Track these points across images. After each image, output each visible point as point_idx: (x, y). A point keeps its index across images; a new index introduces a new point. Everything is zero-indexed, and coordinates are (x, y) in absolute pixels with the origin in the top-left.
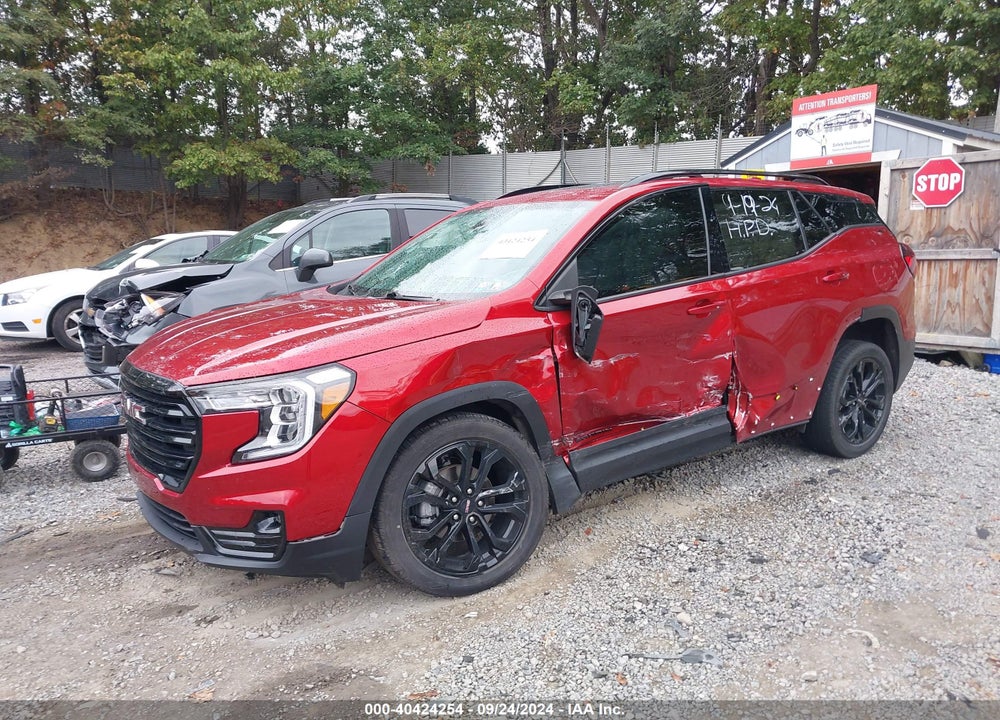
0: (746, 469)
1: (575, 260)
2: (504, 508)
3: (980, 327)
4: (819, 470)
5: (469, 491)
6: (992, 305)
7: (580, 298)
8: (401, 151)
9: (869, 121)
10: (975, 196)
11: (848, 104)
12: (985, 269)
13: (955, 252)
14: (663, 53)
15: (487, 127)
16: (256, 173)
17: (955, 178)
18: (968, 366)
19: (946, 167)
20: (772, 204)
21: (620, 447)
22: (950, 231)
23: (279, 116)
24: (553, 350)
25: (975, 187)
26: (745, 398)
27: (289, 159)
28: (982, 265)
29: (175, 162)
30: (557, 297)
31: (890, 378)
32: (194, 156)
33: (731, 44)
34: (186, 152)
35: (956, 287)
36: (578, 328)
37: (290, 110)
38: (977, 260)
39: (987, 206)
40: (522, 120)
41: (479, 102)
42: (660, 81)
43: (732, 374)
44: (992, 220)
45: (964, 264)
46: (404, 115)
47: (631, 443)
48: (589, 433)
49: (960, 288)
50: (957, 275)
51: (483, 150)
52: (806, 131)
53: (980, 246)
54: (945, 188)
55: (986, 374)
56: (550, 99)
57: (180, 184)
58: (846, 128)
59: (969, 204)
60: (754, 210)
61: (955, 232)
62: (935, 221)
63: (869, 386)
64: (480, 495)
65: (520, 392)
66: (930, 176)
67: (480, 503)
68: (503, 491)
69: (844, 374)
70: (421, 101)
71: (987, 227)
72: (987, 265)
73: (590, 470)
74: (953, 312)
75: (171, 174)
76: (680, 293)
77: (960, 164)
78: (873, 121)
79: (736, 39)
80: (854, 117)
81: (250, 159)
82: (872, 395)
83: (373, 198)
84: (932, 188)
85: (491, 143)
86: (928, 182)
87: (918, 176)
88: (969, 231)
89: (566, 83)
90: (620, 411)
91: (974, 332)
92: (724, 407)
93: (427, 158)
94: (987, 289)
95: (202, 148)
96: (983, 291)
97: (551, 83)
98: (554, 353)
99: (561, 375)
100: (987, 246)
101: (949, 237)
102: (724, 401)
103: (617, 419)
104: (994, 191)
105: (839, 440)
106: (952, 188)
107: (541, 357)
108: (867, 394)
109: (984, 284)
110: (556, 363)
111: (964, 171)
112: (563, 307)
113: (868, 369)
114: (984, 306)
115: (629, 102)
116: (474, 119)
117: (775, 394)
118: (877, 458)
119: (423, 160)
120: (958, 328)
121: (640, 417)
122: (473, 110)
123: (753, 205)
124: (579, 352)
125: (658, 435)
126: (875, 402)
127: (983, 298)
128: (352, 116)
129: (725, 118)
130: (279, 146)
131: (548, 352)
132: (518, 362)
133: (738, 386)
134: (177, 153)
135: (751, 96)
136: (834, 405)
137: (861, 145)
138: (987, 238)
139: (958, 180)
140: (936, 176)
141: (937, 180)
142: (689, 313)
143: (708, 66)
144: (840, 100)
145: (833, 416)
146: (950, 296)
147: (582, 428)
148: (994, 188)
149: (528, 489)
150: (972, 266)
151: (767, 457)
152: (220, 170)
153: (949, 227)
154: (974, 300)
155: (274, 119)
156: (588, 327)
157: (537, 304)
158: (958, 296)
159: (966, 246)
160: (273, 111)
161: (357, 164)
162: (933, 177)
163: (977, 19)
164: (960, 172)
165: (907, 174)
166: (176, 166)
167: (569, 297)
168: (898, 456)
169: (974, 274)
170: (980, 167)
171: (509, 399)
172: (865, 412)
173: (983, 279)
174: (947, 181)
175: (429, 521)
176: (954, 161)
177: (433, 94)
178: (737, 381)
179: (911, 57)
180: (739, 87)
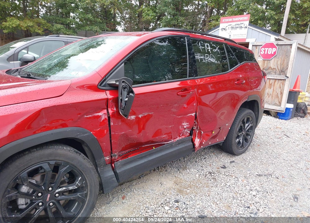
0: (197, 160)
1: (123, 64)
2: (72, 197)
3: (277, 103)
4: (226, 161)
5: (50, 189)
6: (282, 96)
7: (123, 84)
8: (87, 28)
9: (246, 27)
10: (280, 57)
11: (240, 21)
12: (281, 83)
13: (272, 76)
14: (177, 4)
15: (119, 24)
16: (34, 30)
17: (274, 50)
18: (272, 116)
19: (271, 45)
20: (217, 49)
21: (142, 158)
22: (271, 69)
23: (46, 12)
24: (108, 110)
25: (280, 54)
26: (200, 133)
27: (47, 27)
28: (280, 81)
29: (3, 23)
30: (111, 82)
31: (255, 124)
32: (11, 22)
33: (199, 4)
34: (8, 20)
35: (270, 89)
36: (121, 100)
37: (50, 10)
38: (279, 79)
39: (284, 61)
40: (130, 22)
41: (117, 15)
42: (176, 13)
43: (195, 123)
44: (285, 66)
45: (274, 80)
46: (90, 16)
47: (147, 155)
48: (127, 151)
49: (272, 88)
50: (271, 84)
51: (117, 31)
52: (224, 29)
53: (280, 75)
54: (270, 53)
55: (278, 119)
56: (140, 15)
57: (5, 31)
58: (238, 29)
59: (278, 59)
60: (210, 50)
61: (272, 69)
62: (265, 65)
63: (247, 127)
64: (57, 191)
65: (86, 133)
66: (265, 49)
67: (57, 195)
68: (71, 188)
69: (239, 123)
70: (97, 12)
71: (283, 68)
72: (282, 81)
73: (125, 171)
74: (269, 97)
75: (2, 27)
76: (175, 85)
77: (276, 45)
78: (247, 28)
79: (200, 3)
80: (241, 25)
81: (32, 25)
82: (248, 131)
83: (58, 36)
84: (266, 53)
85: (119, 28)
86: (265, 51)
87: (261, 48)
88: (277, 69)
89: (145, 10)
90: (143, 140)
91: (275, 104)
92: (190, 137)
93: (96, 31)
94: (281, 90)
95: (14, 19)
96: (280, 90)
97: (140, 10)
98: (108, 112)
99: (112, 124)
100: (283, 74)
101: (270, 71)
102: (191, 134)
103: (142, 144)
104: (287, 56)
105: (235, 148)
106: (273, 53)
107: (100, 114)
108: (246, 130)
109: (280, 88)
110: (109, 118)
111: (277, 48)
112: (114, 88)
113: (248, 120)
114: (280, 96)
115: (166, 19)
116: (115, 21)
117: (212, 131)
118: (248, 155)
119: (95, 32)
120: (270, 102)
121: (153, 142)
122: (114, 17)
123: (209, 48)
124: (121, 112)
125: (161, 151)
126: (249, 133)
127: (279, 93)
128: (72, 14)
129: (196, 27)
130: (43, 21)
131: (105, 111)
132: (86, 116)
133: (197, 128)
134: (5, 20)
135: (204, 21)
136: (235, 135)
137: (243, 36)
138: (283, 72)
139: (275, 51)
140: (268, 49)
141: (268, 50)
142: (178, 95)
143: (191, 11)
144: (237, 19)
145: (234, 139)
146: (268, 91)
147: (124, 149)
148: (287, 54)
149: (87, 186)
150: (277, 81)
151: (205, 154)
152: (20, 28)
153: (270, 67)
154: (276, 94)
155: (44, 13)
156: (127, 99)
157: (100, 85)
158: (271, 91)
159: (276, 74)
160: (44, 10)
161: (72, 31)
162: (266, 49)
163: (276, 2)
164: (276, 48)
165: (257, 47)
166: (4, 24)
167: (118, 83)
168: (255, 154)
169: (277, 84)
170: (283, 46)
171: (78, 137)
172: (245, 137)
173: (280, 86)
174: (271, 51)
175: (24, 206)
176: (274, 43)
177: (101, 10)
178: (197, 126)
179: (256, 12)
180: (200, 18)
